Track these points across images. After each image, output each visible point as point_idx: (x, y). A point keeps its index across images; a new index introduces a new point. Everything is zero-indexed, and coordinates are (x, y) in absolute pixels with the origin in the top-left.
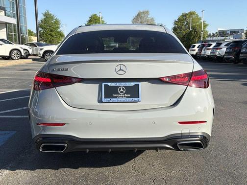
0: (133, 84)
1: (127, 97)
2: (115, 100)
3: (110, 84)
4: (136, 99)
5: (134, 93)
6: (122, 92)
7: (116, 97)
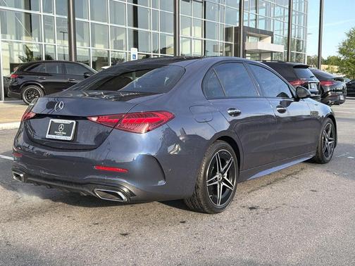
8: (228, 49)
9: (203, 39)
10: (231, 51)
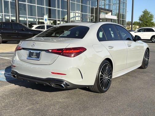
0: (39, 52)
1: (36, 58)
2: (31, 58)
3: (32, 51)
4: (38, 59)
5: (38, 56)
6: (34, 55)
7: (32, 57)
8: (92, 18)
9: (81, 13)
10: (93, 18)
